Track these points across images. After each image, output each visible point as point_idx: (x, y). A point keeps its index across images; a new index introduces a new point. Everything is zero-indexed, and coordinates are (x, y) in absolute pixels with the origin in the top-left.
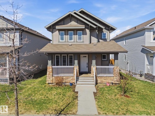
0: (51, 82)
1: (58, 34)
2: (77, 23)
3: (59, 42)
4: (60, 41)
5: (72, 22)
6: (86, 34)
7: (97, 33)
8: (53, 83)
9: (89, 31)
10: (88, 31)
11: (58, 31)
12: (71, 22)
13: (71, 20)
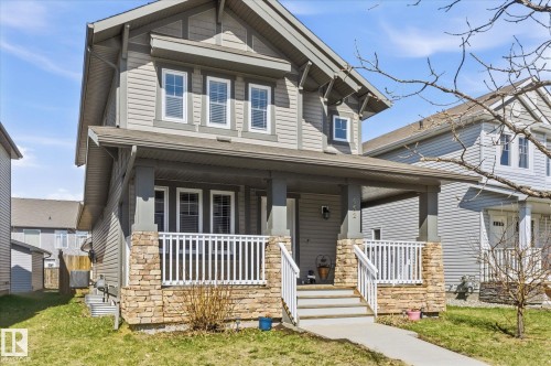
0: (154, 320)
1: (156, 83)
2: (250, 44)
3: (157, 122)
4: (165, 118)
5: (222, 35)
6: (286, 104)
7: (326, 107)
8: (162, 325)
9: (297, 93)
10: (293, 91)
11: (150, 66)
12: (218, 32)
13: (218, 24)
